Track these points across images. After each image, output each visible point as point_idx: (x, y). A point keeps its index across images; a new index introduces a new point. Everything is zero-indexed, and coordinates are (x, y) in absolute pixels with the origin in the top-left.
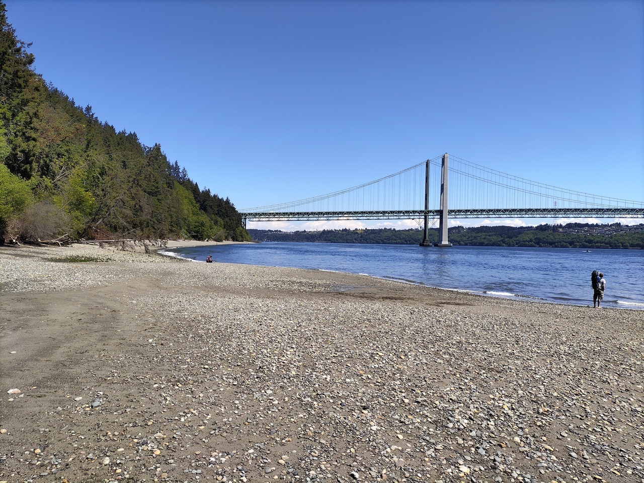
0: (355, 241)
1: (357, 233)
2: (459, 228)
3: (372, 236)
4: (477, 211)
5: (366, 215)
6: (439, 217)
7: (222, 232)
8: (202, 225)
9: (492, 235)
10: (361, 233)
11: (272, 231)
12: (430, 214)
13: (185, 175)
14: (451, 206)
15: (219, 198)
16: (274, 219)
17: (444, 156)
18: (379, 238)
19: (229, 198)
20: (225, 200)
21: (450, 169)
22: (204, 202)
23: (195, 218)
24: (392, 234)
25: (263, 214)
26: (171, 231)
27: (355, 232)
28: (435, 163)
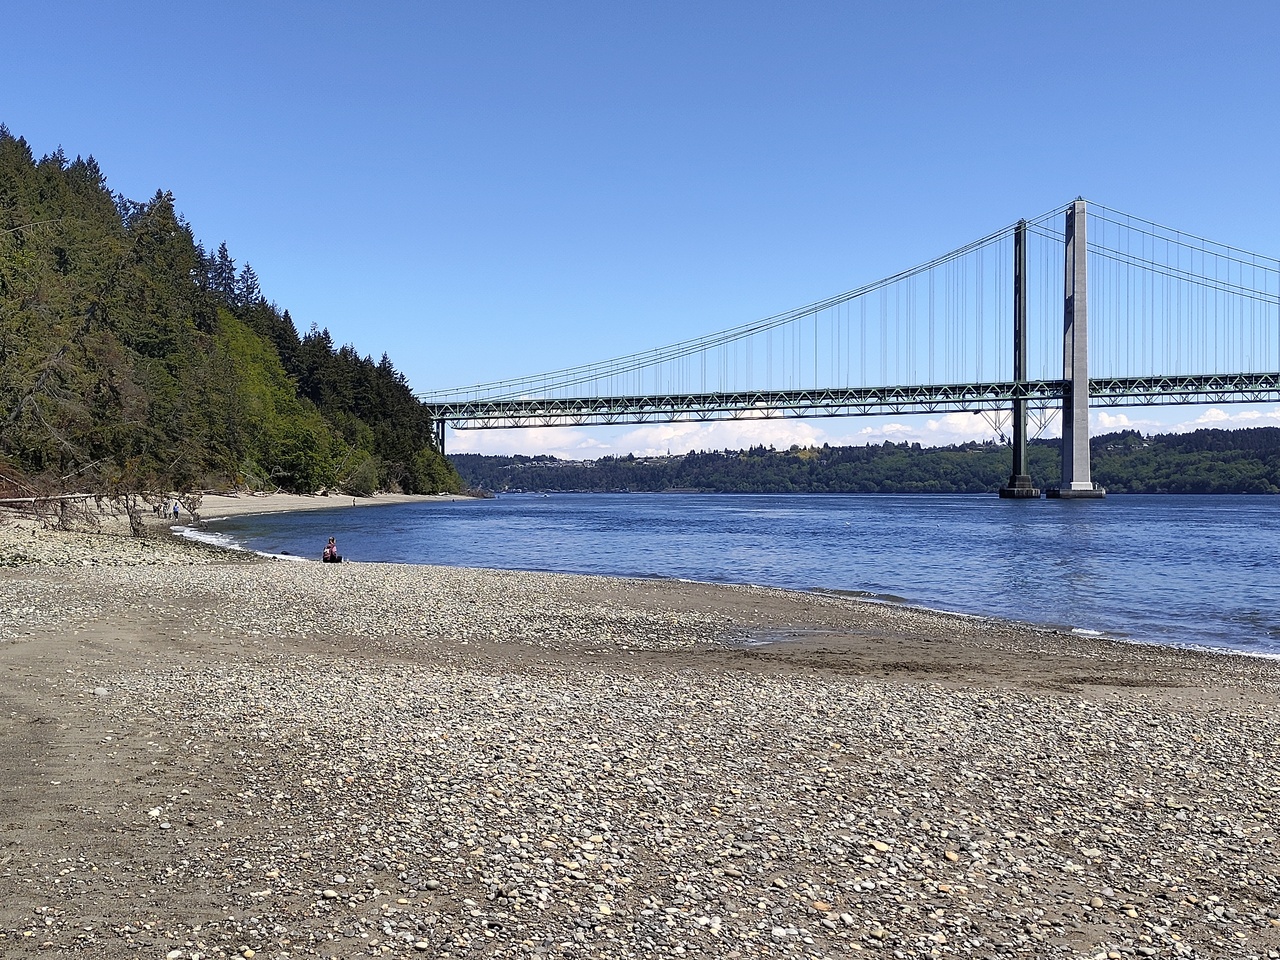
0: (790, 486)
1: (797, 460)
2: (1128, 438)
3: (844, 468)
4: (1182, 380)
5: (825, 402)
6: (1060, 402)
7: (368, 464)
8: (308, 443)
9: (1234, 459)
10: (811, 461)
11: (527, 459)
12: (1031, 394)
13: (250, 289)
14: (1098, 367)
15: (357, 359)
16: (532, 421)
17: (1073, 208)
18: (868, 475)
19: (391, 358)
20: (377, 365)
21: (1092, 248)
22: (311, 370)
23: (284, 423)
24: (909, 460)
25: (498, 405)
26: (212, 465)
27: (792, 456)
28: (1043, 232)
